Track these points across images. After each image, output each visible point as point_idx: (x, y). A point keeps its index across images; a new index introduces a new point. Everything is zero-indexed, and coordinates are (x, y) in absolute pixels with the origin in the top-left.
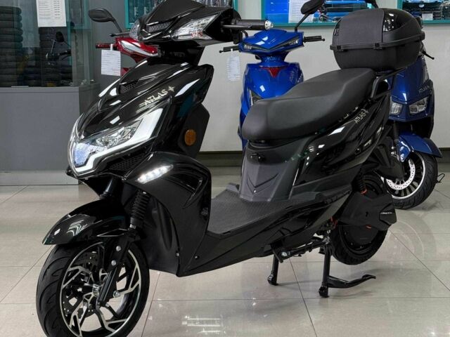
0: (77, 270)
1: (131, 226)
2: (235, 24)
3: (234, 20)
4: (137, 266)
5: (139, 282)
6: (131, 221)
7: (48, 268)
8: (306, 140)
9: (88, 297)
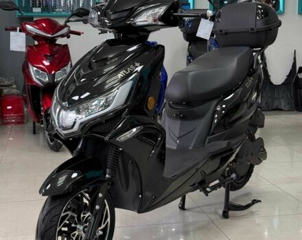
0: (67, 215)
1: (107, 176)
2: (182, 12)
3: (180, 10)
4: (107, 207)
5: (109, 220)
6: (108, 172)
7: (46, 215)
8: (215, 102)
9: (74, 235)
